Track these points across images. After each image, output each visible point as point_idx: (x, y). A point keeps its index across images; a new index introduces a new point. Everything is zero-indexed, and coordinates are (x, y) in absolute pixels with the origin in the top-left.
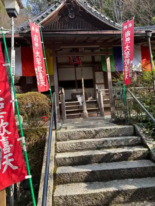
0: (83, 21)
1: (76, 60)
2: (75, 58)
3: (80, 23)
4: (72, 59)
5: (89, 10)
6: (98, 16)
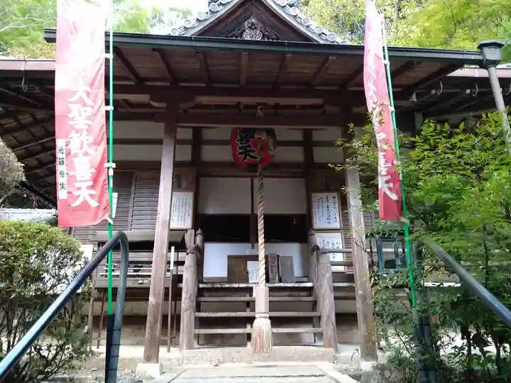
1: (253, 151)
2: (250, 146)
4: (240, 148)
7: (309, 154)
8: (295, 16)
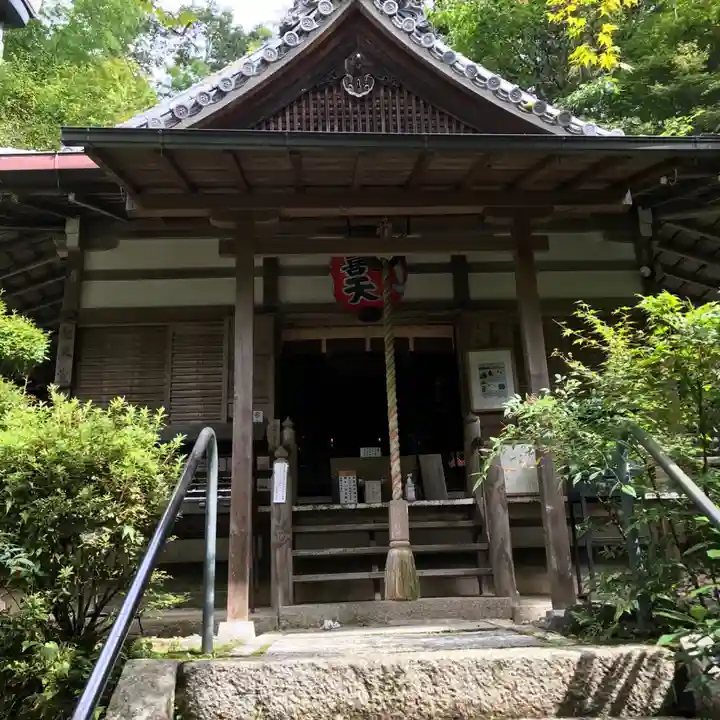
0: (414, 111)
1: (370, 286)
2: (365, 279)
3: (399, 116)
4: (349, 282)
5: (442, 61)
6: (485, 88)
7: (461, 285)
8: (430, 49)
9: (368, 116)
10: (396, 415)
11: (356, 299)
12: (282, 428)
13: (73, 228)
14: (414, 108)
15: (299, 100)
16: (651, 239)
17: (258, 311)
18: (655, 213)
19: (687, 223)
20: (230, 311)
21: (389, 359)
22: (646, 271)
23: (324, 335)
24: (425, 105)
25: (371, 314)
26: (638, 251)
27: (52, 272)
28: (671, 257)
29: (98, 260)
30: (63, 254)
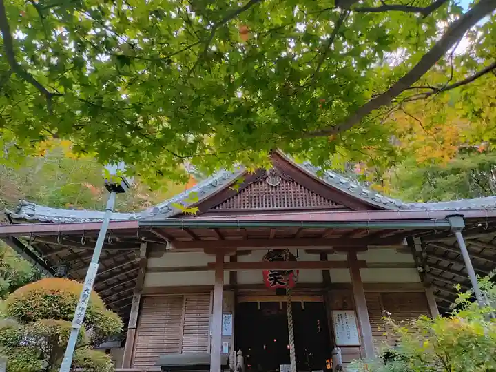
0: (300, 192)
1: (281, 278)
2: (278, 274)
4: (270, 276)
9: (278, 194)
10: (294, 345)
11: (274, 283)
12: (237, 356)
13: (143, 247)
14: (299, 190)
15: (247, 188)
16: (422, 252)
17: (225, 288)
18: (422, 239)
19: (440, 244)
20: (212, 288)
21: (289, 313)
22: (421, 269)
23: (258, 300)
24: (305, 188)
25: (280, 292)
26: (415, 258)
27: (133, 266)
28: (433, 259)
29: (154, 262)
30: (138, 260)
